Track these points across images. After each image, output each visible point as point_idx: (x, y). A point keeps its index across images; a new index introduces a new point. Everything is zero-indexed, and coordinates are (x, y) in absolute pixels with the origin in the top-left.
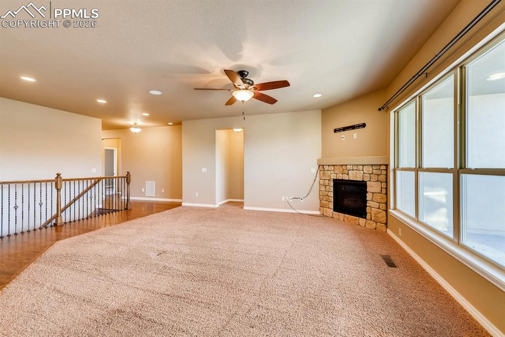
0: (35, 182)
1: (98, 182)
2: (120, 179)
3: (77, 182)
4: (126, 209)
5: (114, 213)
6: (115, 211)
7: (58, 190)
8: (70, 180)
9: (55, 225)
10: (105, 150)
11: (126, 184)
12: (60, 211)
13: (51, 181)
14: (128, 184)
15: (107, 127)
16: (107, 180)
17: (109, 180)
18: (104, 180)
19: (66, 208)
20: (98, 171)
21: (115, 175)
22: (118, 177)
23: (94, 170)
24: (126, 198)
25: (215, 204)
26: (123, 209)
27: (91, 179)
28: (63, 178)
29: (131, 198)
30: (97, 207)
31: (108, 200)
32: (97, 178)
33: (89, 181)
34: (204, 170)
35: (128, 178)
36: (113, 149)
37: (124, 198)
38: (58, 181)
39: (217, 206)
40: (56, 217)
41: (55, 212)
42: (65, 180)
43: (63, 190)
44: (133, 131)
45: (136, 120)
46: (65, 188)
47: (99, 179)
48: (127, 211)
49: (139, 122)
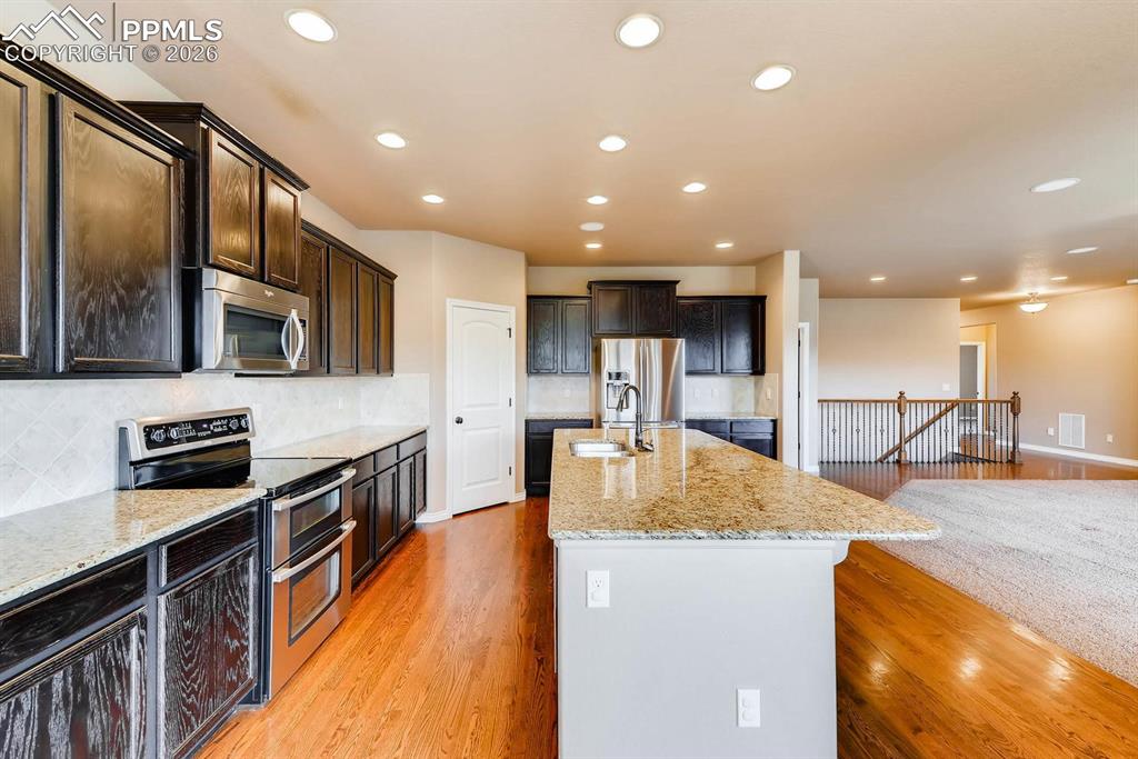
0: (876, 401)
1: (953, 407)
2: (992, 405)
3: (925, 405)
4: (1011, 462)
5: (980, 464)
6: (983, 461)
7: (901, 415)
8: (916, 402)
9: (898, 462)
10: (961, 347)
11: (1011, 415)
12: (905, 440)
13: (894, 401)
14: (1015, 415)
15: (965, 307)
16: (968, 405)
17: (965, 406)
18: (961, 405)
19: (911, 437)
20: (951, 391)
21: (980, 397)
22: (987, 402)
23: (946, 387)
24: (1011, 444)
26: (1004, 460)
27: (940, 402)
28: (908, 398)
29: (1022, 446)
30: (950, 450)
31: (967, 440)
32: (949, 401)
33: (937, 405)
35: (1014, 405)
36: (974, 344)
37: (1005, 444)
38: (901, 403)
40: (899, 448)
41: (897, 442)
42: (910, 402)
43: (907, 415)
44: (1026, 308)
45: (1034, 289)
46: (910, 412)
47: (954, 404)
48: (1013, 465)
49: (1042, 290)
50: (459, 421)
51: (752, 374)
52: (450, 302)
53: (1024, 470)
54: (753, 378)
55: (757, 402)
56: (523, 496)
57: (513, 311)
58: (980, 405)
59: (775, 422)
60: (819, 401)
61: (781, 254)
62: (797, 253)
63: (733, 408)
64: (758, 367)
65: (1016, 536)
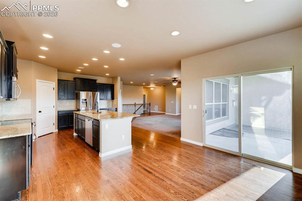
4: (149, 114)
6: (146, 114)
8: (137, 104)
14: (150, 106)
15: (144, 88)
17: (144, 105)
20: (142, 102)
21: (146, 103)
23: (141, 102)
25: (176, 114)
29: (151, 111)
30: (142, 113)
31: (144, 111)
33: (140, 105)
34: (172, 102)
35: (150, 104)
36: (145, 94)
37: (149, 111)
38: (135, 105)
39: (177, 115)
44: (151, 89)
45: (152, 86)
46: (136, 106)
47: (142, 104)
48: (150, 114)
49: (153, 86)
50: (40, 112)
51: (112, 99)
52: (37, 80)
53: (151, 115)
54: (111, 100)
55: (112, 105)
56: (57, 130)
57: (54, 83)
58: (146, 105)
59: (116, 108)
60: (123, 105)
61: (117, 77)
62: (120, 77)
63: (108, 106)
64: (113, 98)
65: (149, 122)
